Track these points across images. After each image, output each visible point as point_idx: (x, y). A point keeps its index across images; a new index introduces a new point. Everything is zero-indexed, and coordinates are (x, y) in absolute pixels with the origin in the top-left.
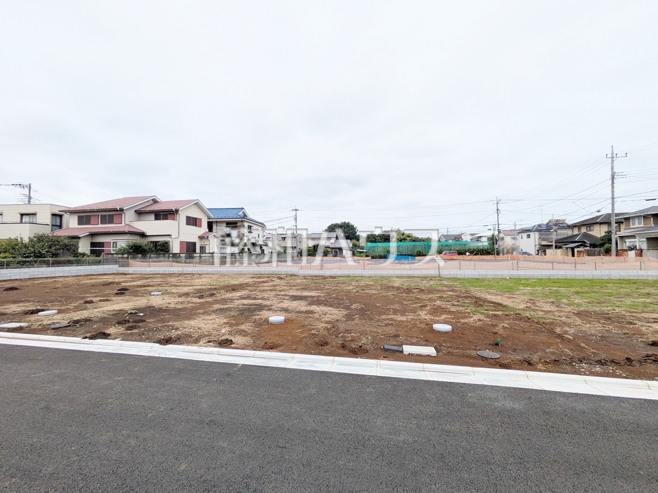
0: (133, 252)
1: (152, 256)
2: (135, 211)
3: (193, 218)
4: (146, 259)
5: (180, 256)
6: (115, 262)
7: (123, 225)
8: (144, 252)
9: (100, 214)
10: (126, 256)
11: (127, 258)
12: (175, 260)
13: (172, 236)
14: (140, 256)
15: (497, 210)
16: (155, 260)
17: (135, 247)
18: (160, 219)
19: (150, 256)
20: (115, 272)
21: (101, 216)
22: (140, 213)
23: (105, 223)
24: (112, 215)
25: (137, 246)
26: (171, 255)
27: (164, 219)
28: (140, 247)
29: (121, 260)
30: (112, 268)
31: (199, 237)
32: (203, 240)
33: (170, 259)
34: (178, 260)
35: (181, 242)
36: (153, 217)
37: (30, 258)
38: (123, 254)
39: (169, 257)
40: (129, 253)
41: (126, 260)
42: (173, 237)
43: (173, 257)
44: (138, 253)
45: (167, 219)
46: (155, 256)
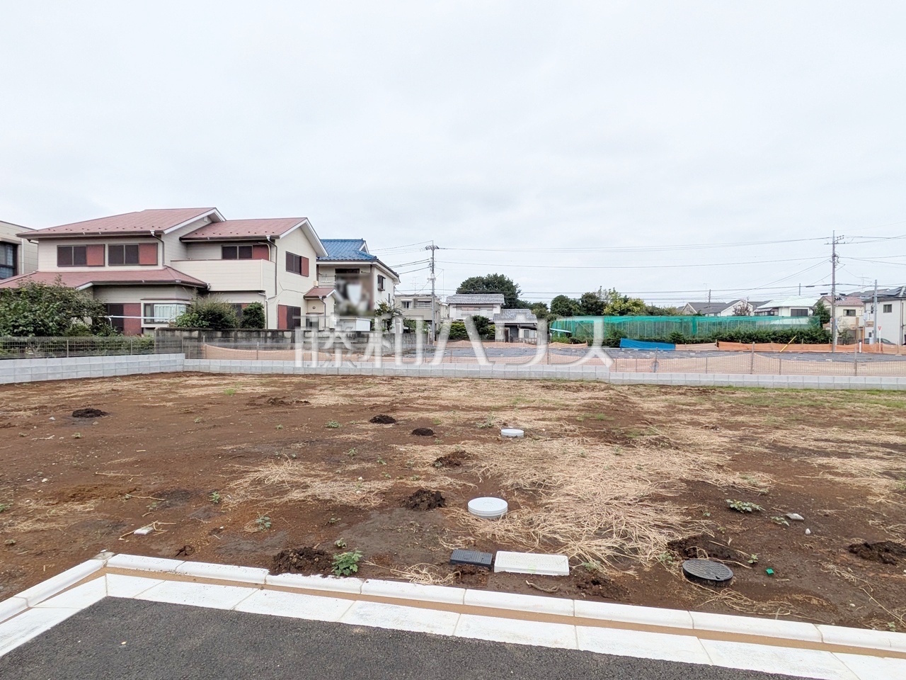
0: (210, 326)
1: (239, 335)
2: (181, 239)
3: (296, 256)
4: (228, 341)
5: (283, 337)
6: (178, 347)
7: (160, 267)
8: (227, 326)
9: (107, 243)
10: (195, 334)
11: (199, 339)
12: (275, 344)
13: (266, 294)
14: (219, 334)
15: (834, 256)
16: (244, 343)
17: (212, 315)
18: (234, 257)
19: (236, 334)
20: (179, 369)
21: (110, 247)
22: (190, 244)
23: (120, 263)
24: (136, 247)
25: (214, 314)
26: (269, 334)
27: (242, 257)
28: (221, 316)
29: (187, 343)
30: (175, 361)
31: (305, 297)
32: (312, 304)
33: (269, 343)
34: (281, 344)
35: (280, 306)
36: (218, 252)
37: (26, 335)
38: (191, 331)
39: (266, 338)
40: (202, 329)
41: (196, 344)
42: (268, 297)
43: (272, 338)
44: (217, 330)
45: (249, 257)
46: (244, 335)
